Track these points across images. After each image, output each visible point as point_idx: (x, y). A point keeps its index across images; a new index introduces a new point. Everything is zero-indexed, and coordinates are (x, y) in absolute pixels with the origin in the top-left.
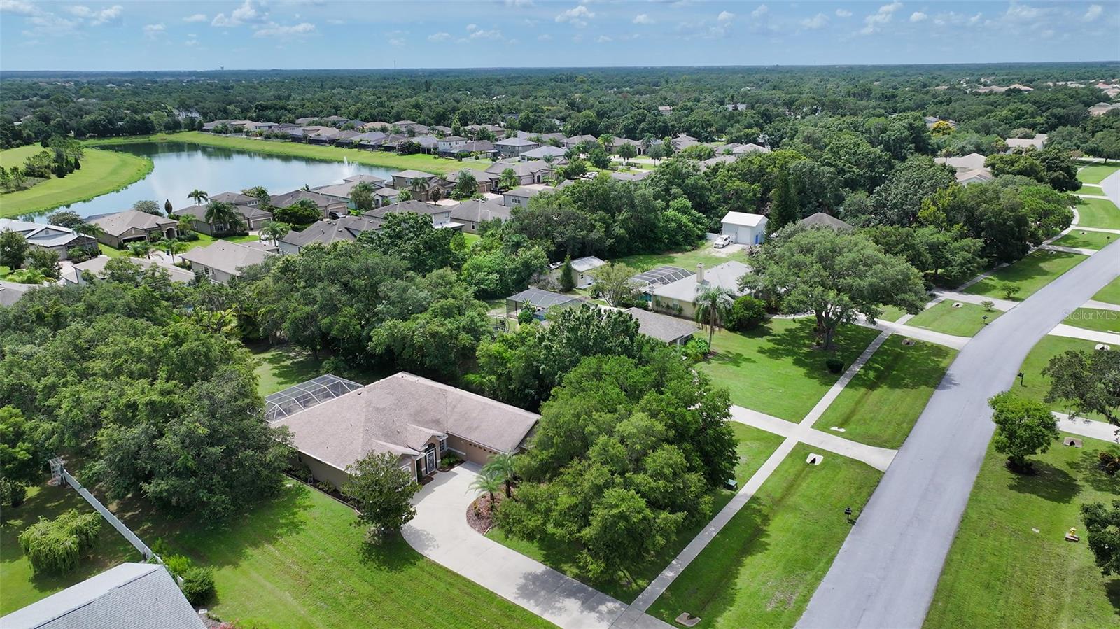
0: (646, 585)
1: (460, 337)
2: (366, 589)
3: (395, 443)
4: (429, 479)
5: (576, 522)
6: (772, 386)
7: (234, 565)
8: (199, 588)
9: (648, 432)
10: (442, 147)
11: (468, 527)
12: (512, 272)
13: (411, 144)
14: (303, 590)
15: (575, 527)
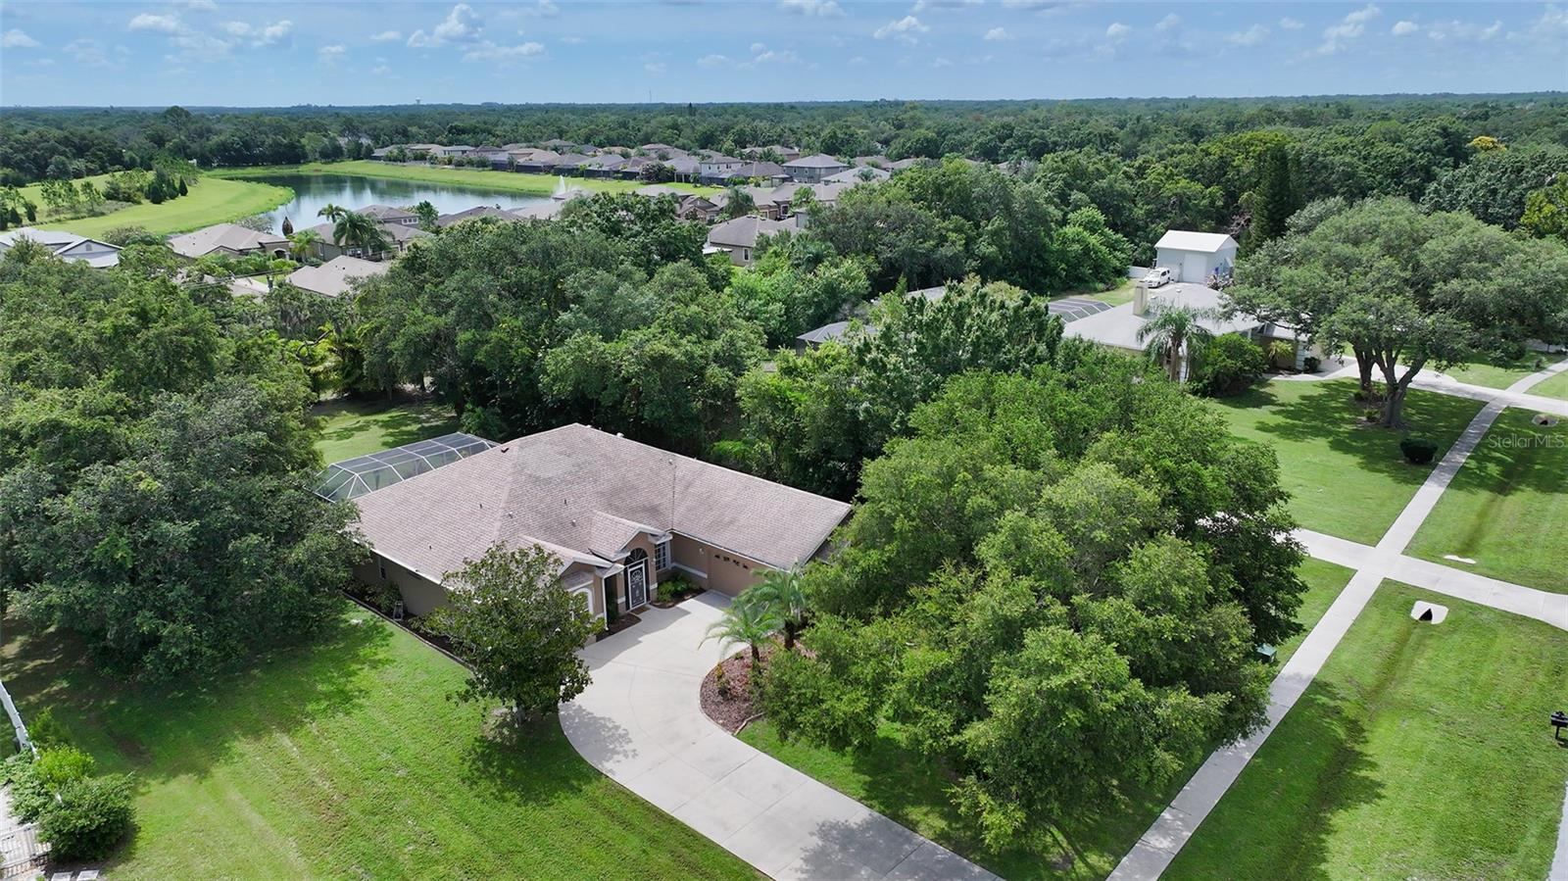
0: (1107, 867)
1: (709, 372)
2: (463, 841)
3: (564, 543)
4: (632, 620)
5: (949, 710)
6: (1300, 481)
7: (200, 773)
8: (83, 822)
9: (1122, 506)
10: (705, 172)
11: (702, 717)
12: (807, 303)
13: (661, 169)
14: (326, 837)
15: (945, 721)
